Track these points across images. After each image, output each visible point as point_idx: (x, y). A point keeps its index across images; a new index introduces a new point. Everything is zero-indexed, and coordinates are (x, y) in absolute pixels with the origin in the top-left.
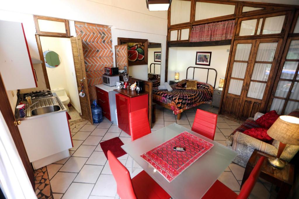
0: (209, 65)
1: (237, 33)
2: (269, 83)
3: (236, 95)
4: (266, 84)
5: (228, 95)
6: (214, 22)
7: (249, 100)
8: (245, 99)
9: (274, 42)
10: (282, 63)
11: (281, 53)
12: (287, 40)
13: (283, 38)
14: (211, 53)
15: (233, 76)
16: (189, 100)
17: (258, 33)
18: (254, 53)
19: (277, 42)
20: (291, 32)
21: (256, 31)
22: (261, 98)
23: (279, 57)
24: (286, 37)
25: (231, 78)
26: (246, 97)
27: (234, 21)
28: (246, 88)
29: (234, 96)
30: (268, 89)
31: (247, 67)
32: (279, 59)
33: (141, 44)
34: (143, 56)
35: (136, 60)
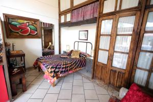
0: (87, 40)
1: (101, 11)
2: (131, 54)
3: (103, 64)
4: (127, 55)
5: (97, 63)
6: (85, 6)
7: (114, 69)
8: (110, 68)
9: (132, 15)
10: (141, 35)
11: (140, 25)
12: (144, 11)
13: (140, 10)
14: (87, 31)
15: (100, 48)
16: (63, 68)
17: (118, 9)
18: (115, 27)
19: (135, 15)
20: (148, 4)
21: (116, 7)
22: (125, 68)
23: (138, 29)
24: (143, 9)
25: (99, 49)
26: (112, 66)
27: (98, 3)
28: (110, 59)
29: (102, 65)
30: (130, 60)
31: (111, 39)
32: (139, 31)
33: (33, 22)
34: (36, 32)
35: (28, 34)
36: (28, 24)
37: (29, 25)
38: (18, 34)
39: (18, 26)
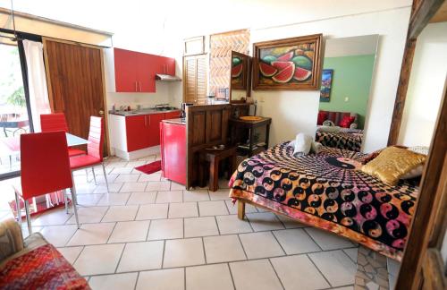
16: (267, 181)
33: (305, 47)
34: (309, 73)
35: (289, 79)
36: (292, 53)
37: (294, 56)
38: (271, 82)
39: (272, 63)
